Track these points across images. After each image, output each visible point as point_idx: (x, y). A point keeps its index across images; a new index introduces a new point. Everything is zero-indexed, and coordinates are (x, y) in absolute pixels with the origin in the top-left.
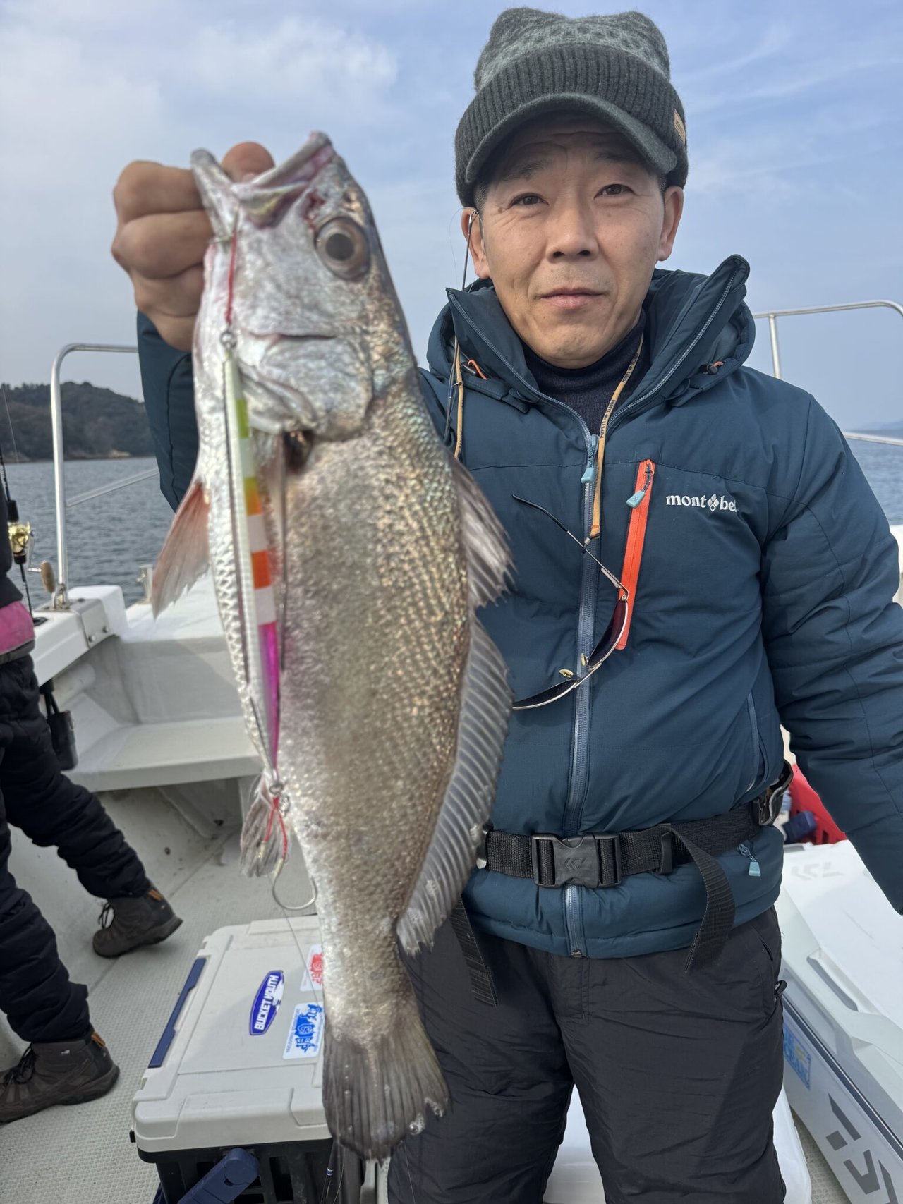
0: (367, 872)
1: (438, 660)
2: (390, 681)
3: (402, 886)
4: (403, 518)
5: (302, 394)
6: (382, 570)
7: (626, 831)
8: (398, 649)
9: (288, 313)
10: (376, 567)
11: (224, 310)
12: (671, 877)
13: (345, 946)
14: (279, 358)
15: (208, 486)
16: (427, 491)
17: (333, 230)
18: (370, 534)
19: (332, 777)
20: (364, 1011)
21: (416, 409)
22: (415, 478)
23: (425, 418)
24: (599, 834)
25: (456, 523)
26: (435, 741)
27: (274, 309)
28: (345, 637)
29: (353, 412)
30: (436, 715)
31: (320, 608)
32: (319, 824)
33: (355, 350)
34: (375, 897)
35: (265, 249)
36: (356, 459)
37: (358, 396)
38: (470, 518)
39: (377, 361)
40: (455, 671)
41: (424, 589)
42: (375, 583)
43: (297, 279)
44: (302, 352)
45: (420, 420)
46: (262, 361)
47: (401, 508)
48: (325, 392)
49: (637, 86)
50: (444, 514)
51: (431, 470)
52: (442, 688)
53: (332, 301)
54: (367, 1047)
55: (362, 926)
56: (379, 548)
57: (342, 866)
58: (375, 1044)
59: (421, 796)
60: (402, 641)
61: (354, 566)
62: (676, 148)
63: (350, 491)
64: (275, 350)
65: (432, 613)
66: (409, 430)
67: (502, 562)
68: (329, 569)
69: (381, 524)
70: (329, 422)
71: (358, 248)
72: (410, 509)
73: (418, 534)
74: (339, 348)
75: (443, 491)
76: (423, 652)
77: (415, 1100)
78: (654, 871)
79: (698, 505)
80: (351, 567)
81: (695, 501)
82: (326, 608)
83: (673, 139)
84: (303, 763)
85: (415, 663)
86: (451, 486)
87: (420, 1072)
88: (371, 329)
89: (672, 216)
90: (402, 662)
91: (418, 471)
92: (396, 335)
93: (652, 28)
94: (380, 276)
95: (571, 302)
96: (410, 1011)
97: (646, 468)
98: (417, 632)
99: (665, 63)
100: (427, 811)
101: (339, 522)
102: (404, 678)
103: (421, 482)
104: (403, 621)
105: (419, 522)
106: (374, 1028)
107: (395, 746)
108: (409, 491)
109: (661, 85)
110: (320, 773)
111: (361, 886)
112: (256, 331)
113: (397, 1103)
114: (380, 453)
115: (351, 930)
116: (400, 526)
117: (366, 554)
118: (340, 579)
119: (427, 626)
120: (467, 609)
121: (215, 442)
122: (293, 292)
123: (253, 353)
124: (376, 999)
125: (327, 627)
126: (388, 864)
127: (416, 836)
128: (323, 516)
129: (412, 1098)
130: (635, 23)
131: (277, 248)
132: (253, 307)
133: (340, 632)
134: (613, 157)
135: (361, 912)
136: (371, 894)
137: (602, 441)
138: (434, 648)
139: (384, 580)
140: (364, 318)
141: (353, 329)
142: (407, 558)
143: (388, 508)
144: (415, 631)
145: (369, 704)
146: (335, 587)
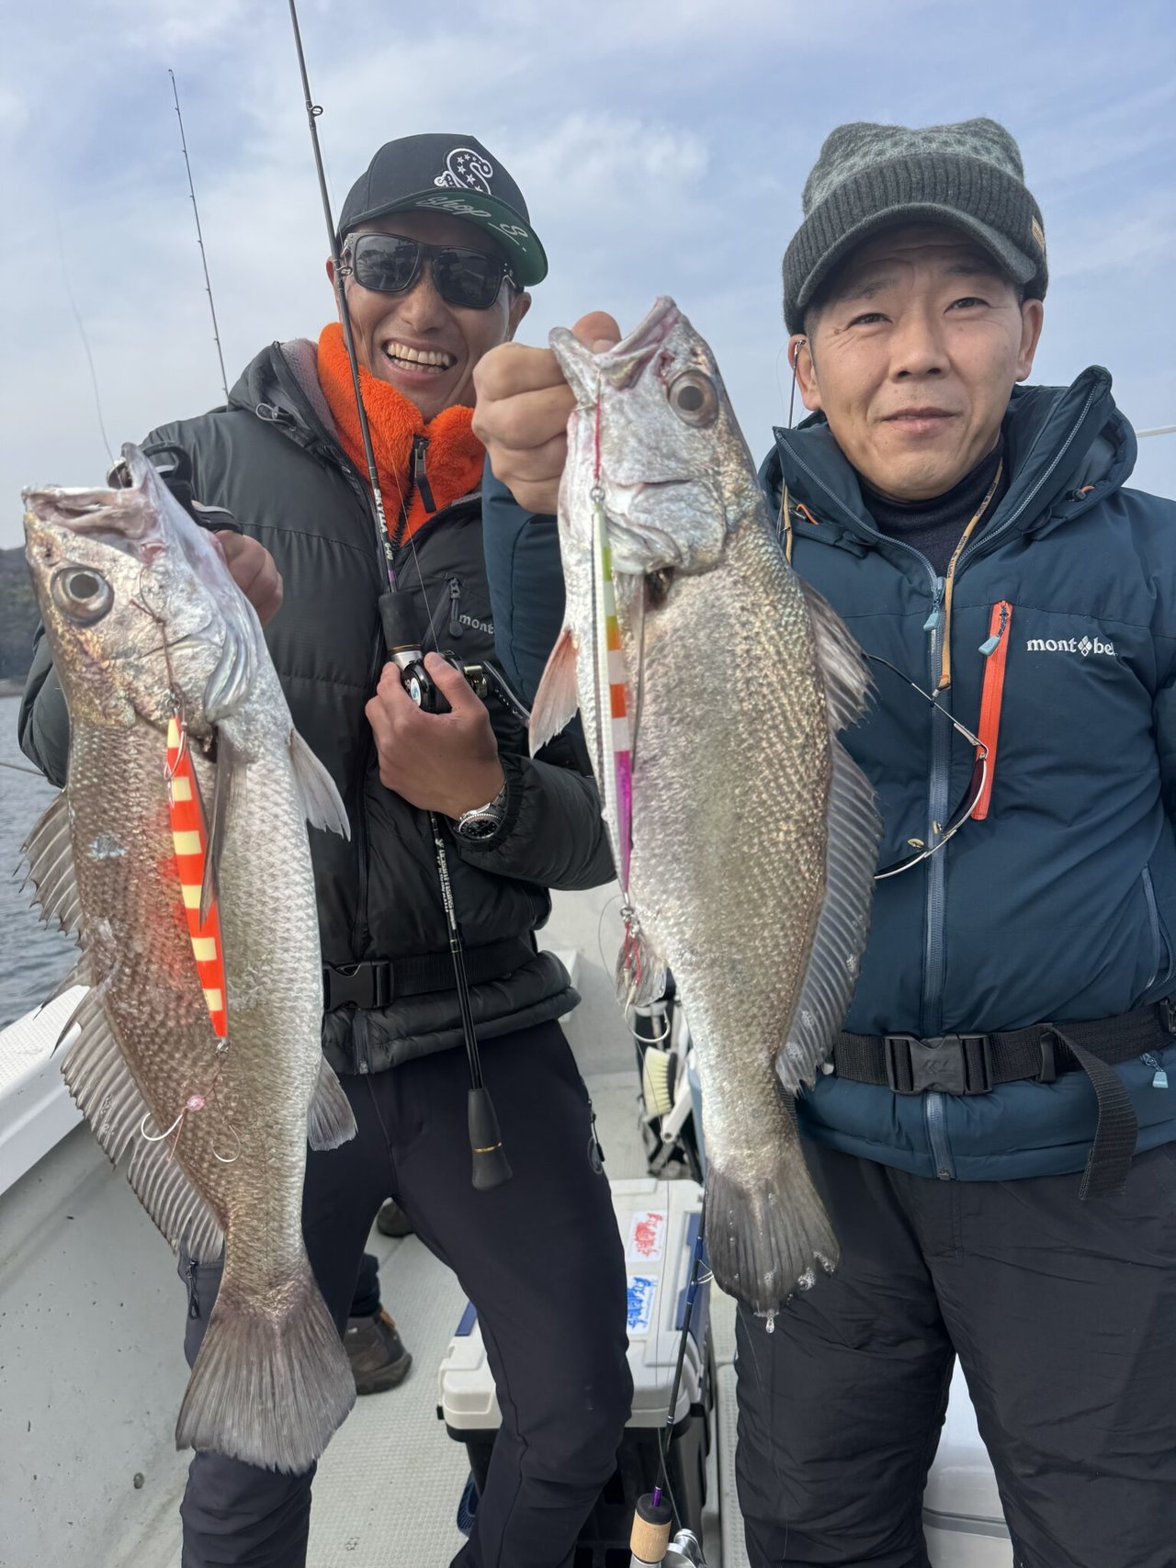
0: (742, 1002)
1: (802, 783)
2: (754, 806)
3: (778, 1020)
4: (759, 643)
5: (666, 534)
6: (742, 694)
7: (999, 1030)
8: (761, 772)
9: (649, 463)
10: (735, 691)
11: (592, 468)
12: (1055, 1086)
13: (725, 1079)
14: (645, 504)
15: (577, 632)
16: (782, 616)
17: (685, 383)
18: (728, 660)
19: (704, 903)
20: (746, 1152)
21: (768, 539)
22: (769, 604)
23: (775, 547)
24: (964, 1033)
25: (812, 646)
26: (804, 868)
27: (638, 461)
28: (709, 762)
29: (711, 546)
30: (802, 841)
31: (685, 734)
32: (692, 952)
33: (709, 490)
34: (753, 1029)
35: (626, 408)
36: (713, 590)
37: (715, 530)
38: (825, 641)
39: (729, 498)
40: (819, 796)
41: (784, 713)
42: (736, 707)
43: (655, 432)
44: (664, 496)
45: (770, 549)
46: (629, 509)
47: (757, 633)
48: (687, 531)
49: (991, 193)
50: (799, 637)
51: (784, 596)
52: (807, 813)
53: (686, 448)
54: (752, 1191)
55: (741, 1059)
56: (738, 674)
57: (718, 995)
58: (760, 1188)
59: (792, 925)
60: (765, 764)
61: (716, 691)
62: (1036, 256)
63: (708, 621)
64: (641, 497)
65: (793, 736)
66: (761, 559)
67: (861, 683)
68: (692, 696)
69: (739, 650)
70: (692, 557)
71: (707, 398)
72: (766, 634)
73: (776, 658)
74: (695, 490)
75: (796, 615)
76: (787, 776)
77: (804, 1252)
78: (1034, 1078)
79: (1066, 649)
80: (712, 692)
81: (1062, 645)
82: (691, 734)
83: (1031, 247)
84: (675, 890)
85: (779, 787)
86: (804, 610)
87: (807, 1223)
88: (722, 470)
89: (1031, 332)
90: (766, 785)
91: (771, 598)
92: (744, 472)
93: (1002, 133)
94: (727, 420)
95: (920, 425)
96: (795, 1155)
97: (1001, 611)
98: (779, 755)
99: (1019, 169)
100: (799, 942)
101: (699, 650)
102: (769, 802)
103: (775, 608)
104: (764, 744)
105: (776, 646)
106: (758, 1170)
107: (764, 872)
108: (764, 618)
109: (1017, 191)
110: (691, 900)
111: (738, 1016)
112: (623, 482)
113: (785, 1255)
114: (735, 583)
115: (730, 1063)
116: (758, 651)
117: (726, 680)
118: (701, 705)
119: (788, 750)
120: (828, 733)
121: (582, 591)
122: (653, 444)
123: (621, 503)
124: (757, 1140)
125: (692, 752)
126: (763, 996)
127: (790, 968)
128: (684, 646)
129: (800, 1250)
130: (985, 130)
131: (636, 406)
132: (619, 461)
133: (703, 757)
134: (965, 271)
135: (739, 1045)
136: (748, 1025)
137: (949, 582)
138: (797, 772)
139: (744, 704)
140: (716, 461)
141: (706, 471)
142: (765, 682)
143: (745, 634)
144: (777, 755)
145: (736, 828)
146: (698, 713)
